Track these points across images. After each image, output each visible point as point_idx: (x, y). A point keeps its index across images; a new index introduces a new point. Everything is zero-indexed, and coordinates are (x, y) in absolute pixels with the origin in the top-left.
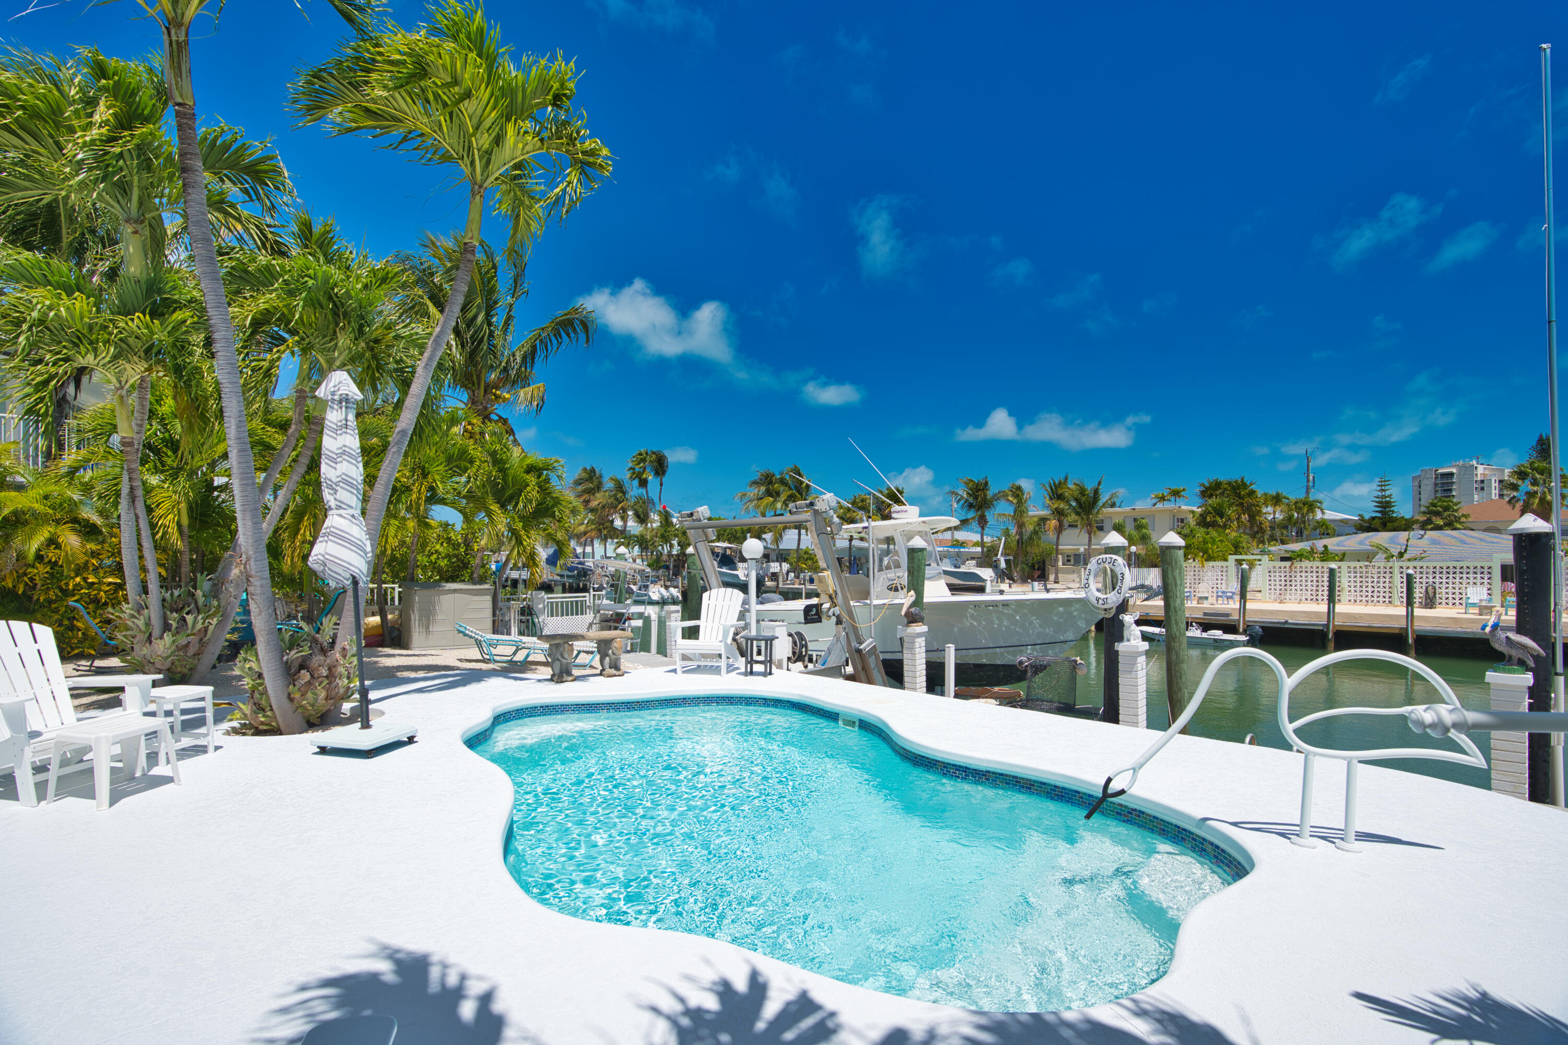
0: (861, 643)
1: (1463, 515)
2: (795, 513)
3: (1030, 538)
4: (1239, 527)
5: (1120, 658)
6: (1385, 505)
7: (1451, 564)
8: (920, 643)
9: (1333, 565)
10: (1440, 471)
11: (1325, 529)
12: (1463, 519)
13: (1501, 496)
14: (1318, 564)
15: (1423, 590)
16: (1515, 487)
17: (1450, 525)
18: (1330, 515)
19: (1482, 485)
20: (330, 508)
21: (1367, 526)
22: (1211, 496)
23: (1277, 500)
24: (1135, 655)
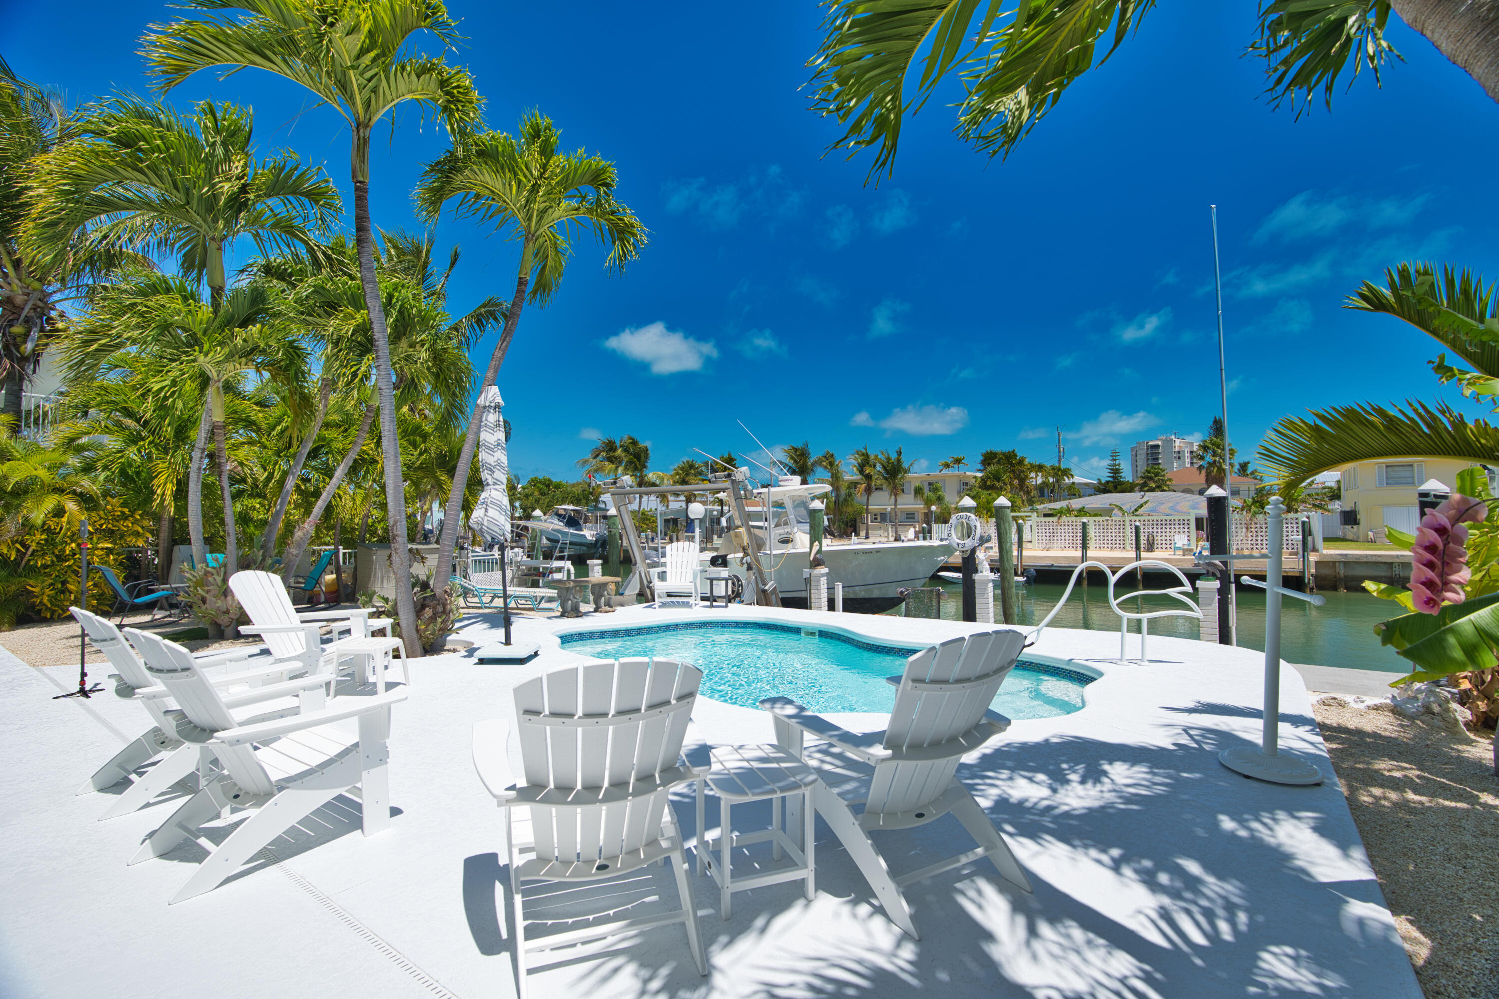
0: (765, 585)
1: (1169, 480)
2: (714, 482)
3: (846, 500)
4: (1011, 489)
5: (977, 586)
6: (1115, 472)
7: (1164, 518)
8: (824, 580)
9: (1085, 520)
10: (1151, 443)
11: (1074, 492)
12: (1168, 483)
13: (1192, 463)
14: (1074, 519)
15: (1146, 538)
16: (1202, 458)
17: (1159, 488)
18: (1077, 479)
19: (1179, 455)
20: (488, 484)
21: (1103, 489)
22: (989, 464)
23: (1040, 468)
24: (986, 582)
